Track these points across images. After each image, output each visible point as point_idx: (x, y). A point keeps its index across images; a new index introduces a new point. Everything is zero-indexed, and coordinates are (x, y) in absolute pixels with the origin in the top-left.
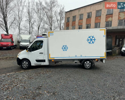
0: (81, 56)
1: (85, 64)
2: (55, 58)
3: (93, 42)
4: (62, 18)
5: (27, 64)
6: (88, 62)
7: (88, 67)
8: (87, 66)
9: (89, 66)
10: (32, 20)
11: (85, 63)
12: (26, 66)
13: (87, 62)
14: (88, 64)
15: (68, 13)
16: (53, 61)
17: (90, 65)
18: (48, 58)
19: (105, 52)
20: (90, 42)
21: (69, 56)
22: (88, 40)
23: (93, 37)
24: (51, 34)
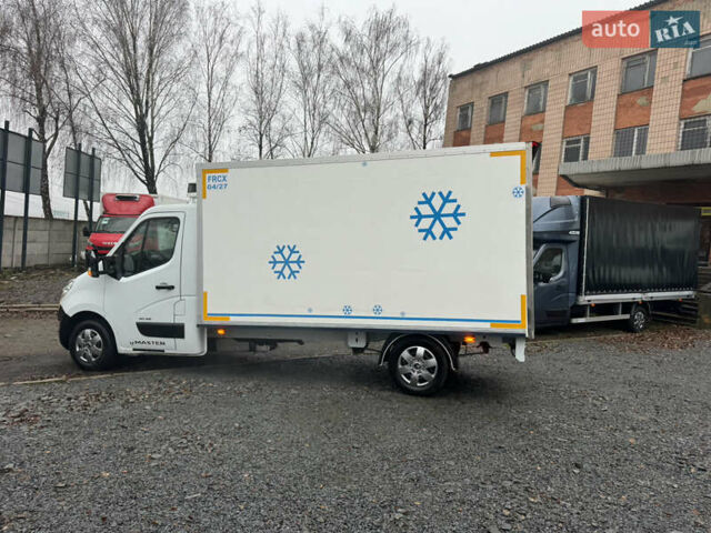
0: (378, 309)
1: (404, 363)
2: (234, 320)
3: (447, 231)
4: (436, 107)
5: (99, 345)
6: (421, 350)
7: (422, 380)
8: (415, 374)
9: (424, 373)
10: (276, 124)
11: (405, 354)
12: (95, 356)
13: (413, 352)
14: (418, 365)
15: (465, 84)
16: (221, 332)
17: (431, 370)
18: (199, 317)
19: (525, 293)
20: (428, 231)
21: (311, 310)
22: (419, 217)
23: (447, 200)
24: (214, 179)
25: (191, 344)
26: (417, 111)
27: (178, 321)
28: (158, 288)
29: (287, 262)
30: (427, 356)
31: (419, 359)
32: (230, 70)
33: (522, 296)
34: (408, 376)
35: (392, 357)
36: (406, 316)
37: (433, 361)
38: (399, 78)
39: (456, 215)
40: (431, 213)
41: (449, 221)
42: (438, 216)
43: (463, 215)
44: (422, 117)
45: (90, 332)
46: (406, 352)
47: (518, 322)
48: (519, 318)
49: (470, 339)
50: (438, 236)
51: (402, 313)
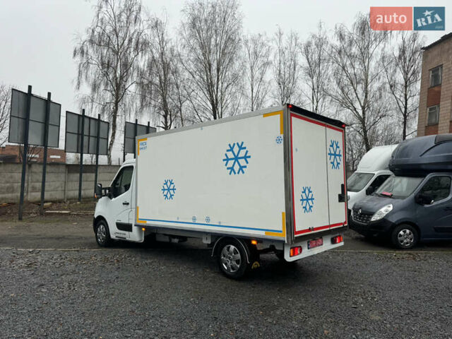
1: (224, 255)
2: (148, 223)
3: (241, 168)
5: (104, 233)
6: (232, 247)
7: (233, 268)
8: (229, 264)
9: (234, 263)
12: (103, 239)
13: (228, 249)
15: (435, 52)
16: (144, 229)
17: (238, 262)
18: (136, 220)
19: (285, 211)
20: (232, 169)
21: (178, 218)
22: (227, 160)
23: (241, 148)
24: (142, 144)
25: (135, 236)
26: (400, 77)
27: (130, 223)
28: (124, 204)
29: (169, 189)
30: (235, 252)
31: (231, 255)
32: (262, 74)
33: (283, 213)
34: (226, 264)
35: (219, 251)
36: (222, 225)
37: (239, 256)
38: (383, 58)
39: (246, 157)
40: (233, 157)
41: (242, 162)
42: (237, 158)
43: (249, 157)
44: (403, 82)
45: (102, 227)
46: (226, 248)
47: (281, 231)
48: (281, 229)
49: (254, 242)
50: (237, 172)
51: (220, 223)
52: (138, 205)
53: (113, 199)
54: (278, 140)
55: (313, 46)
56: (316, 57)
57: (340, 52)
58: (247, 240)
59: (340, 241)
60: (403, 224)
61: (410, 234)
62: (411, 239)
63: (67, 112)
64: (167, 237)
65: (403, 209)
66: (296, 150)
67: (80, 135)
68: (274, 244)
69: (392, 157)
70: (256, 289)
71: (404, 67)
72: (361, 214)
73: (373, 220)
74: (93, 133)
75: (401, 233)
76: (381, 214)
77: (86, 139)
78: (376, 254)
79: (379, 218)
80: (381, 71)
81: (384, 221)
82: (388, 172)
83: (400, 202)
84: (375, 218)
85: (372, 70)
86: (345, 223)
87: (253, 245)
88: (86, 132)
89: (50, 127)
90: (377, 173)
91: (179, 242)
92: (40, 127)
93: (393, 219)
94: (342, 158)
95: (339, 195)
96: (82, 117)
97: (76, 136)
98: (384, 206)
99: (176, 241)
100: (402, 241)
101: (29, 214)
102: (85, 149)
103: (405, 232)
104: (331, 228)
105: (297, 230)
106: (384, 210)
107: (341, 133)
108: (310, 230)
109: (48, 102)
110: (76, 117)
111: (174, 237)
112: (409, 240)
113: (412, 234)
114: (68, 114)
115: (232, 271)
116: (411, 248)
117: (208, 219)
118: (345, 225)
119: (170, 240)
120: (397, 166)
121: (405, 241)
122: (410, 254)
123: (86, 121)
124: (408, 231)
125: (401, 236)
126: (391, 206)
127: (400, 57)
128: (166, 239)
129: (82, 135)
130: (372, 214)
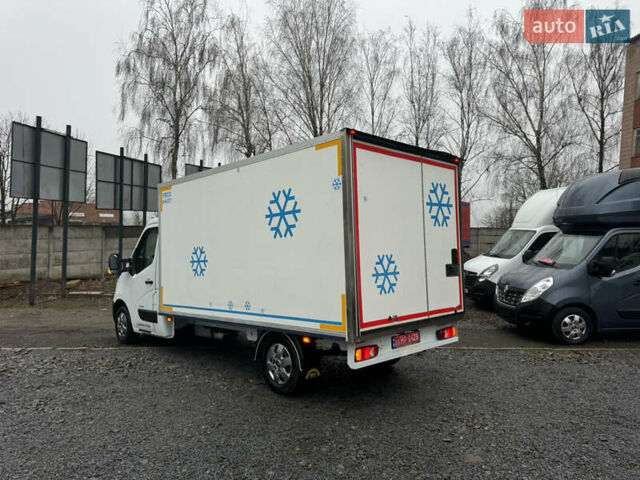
2: (174, 311)
3: (289, 228)
5: (125, 325)
7: (281, 378)
8: (277, 372)
12: (124, 332)
13: (276, 350)
14: (278, 363)
17: (288, 368)
18: (160, 307)
19: (344, 292)
20: (277, 229)
21: (211, 304)
22: (271, 216)
23: (288, 198)
24: (165, 195)
25: (161, 329)
27: (154, 310)
28: (147, 283)
29: (199, 261)
30: (285, 354)
31: (280, 357)
32: (387, 88)
33: (343, 296)
34: (273, 372)
36: (265, 313)
37: (289, 360)
38: (567, 58)
39: (294, 212)
40: (278, 211)
41: (290, 219)
42: (283, 214)
43: (299, 211)
44: (597, 92)
45: (122, 315)
46: (273, 348)
47: (340, 324)
48: (339, 319)
49: (306, 340)
50: (283, 234)
51: (262, 310)
52: (162, 284)
53: (135, 275)
54: (335, 185)
55: (461, 45)
56: (464, 61)
57: (501, 52)
58: (298, 336)
59: (451, 336)
60: (570, 306)
61: (580, 321)
62: (582, 330)
63: (97, 152)
64: (208, 330)
65: (569, 284)
66: (365, 199)
67: (118, 183)
68: (337, 342)
69: (558, 205)
70: (309, 410)
71: (598, 70)
72: (509, 292)
73: (523, 300)
74: (137, 180)
75: (567, 320)
76: (537, 291)
77: (126, 189)
78: (522, 352)
79: (532, 298)
80: (565, 77)
81: (539, 302)
82: (553, 228)
83: (565, 274)
84: (527, 298)
85: (550, 77)
86: (459, 307)
87: (305, 343)
88: (127, 180)
89: (72, 175)
90: (540, 230)
91: (224, 336)
92: (57, 174)
93: (554, 300)
94: (453, 210)
95: (447, 266)
96: (120, 159)
97: (112, 186)
98: (541, 279)
99: (220, 336)
100: (568, 333)
101: (47, 296)
102: (126, 204)
103: (572, 318)
104: (431, 316)
105: (365, 321)
106: (541, 286)
107: (452, 172)
108: (390, 320)
109: (67, 139)
110: (112, 159)
111: (217, 330)
112: (578, 331)
113: (584, 323)
114: (100, 156)
115: (280, 382)
116: (581, 343)
117: (247, 306)
118: (458, 311)
119: (212, 335)
120: (566, 219)
121: (573, 332)
122: (576, 352)
123: (127, 164)
124: (577, 318)
125: (566, 324)
126: (551, 279)
127: (592, 56)
128: (207, 334)
129: (121, 184)
130: (522, 292)
